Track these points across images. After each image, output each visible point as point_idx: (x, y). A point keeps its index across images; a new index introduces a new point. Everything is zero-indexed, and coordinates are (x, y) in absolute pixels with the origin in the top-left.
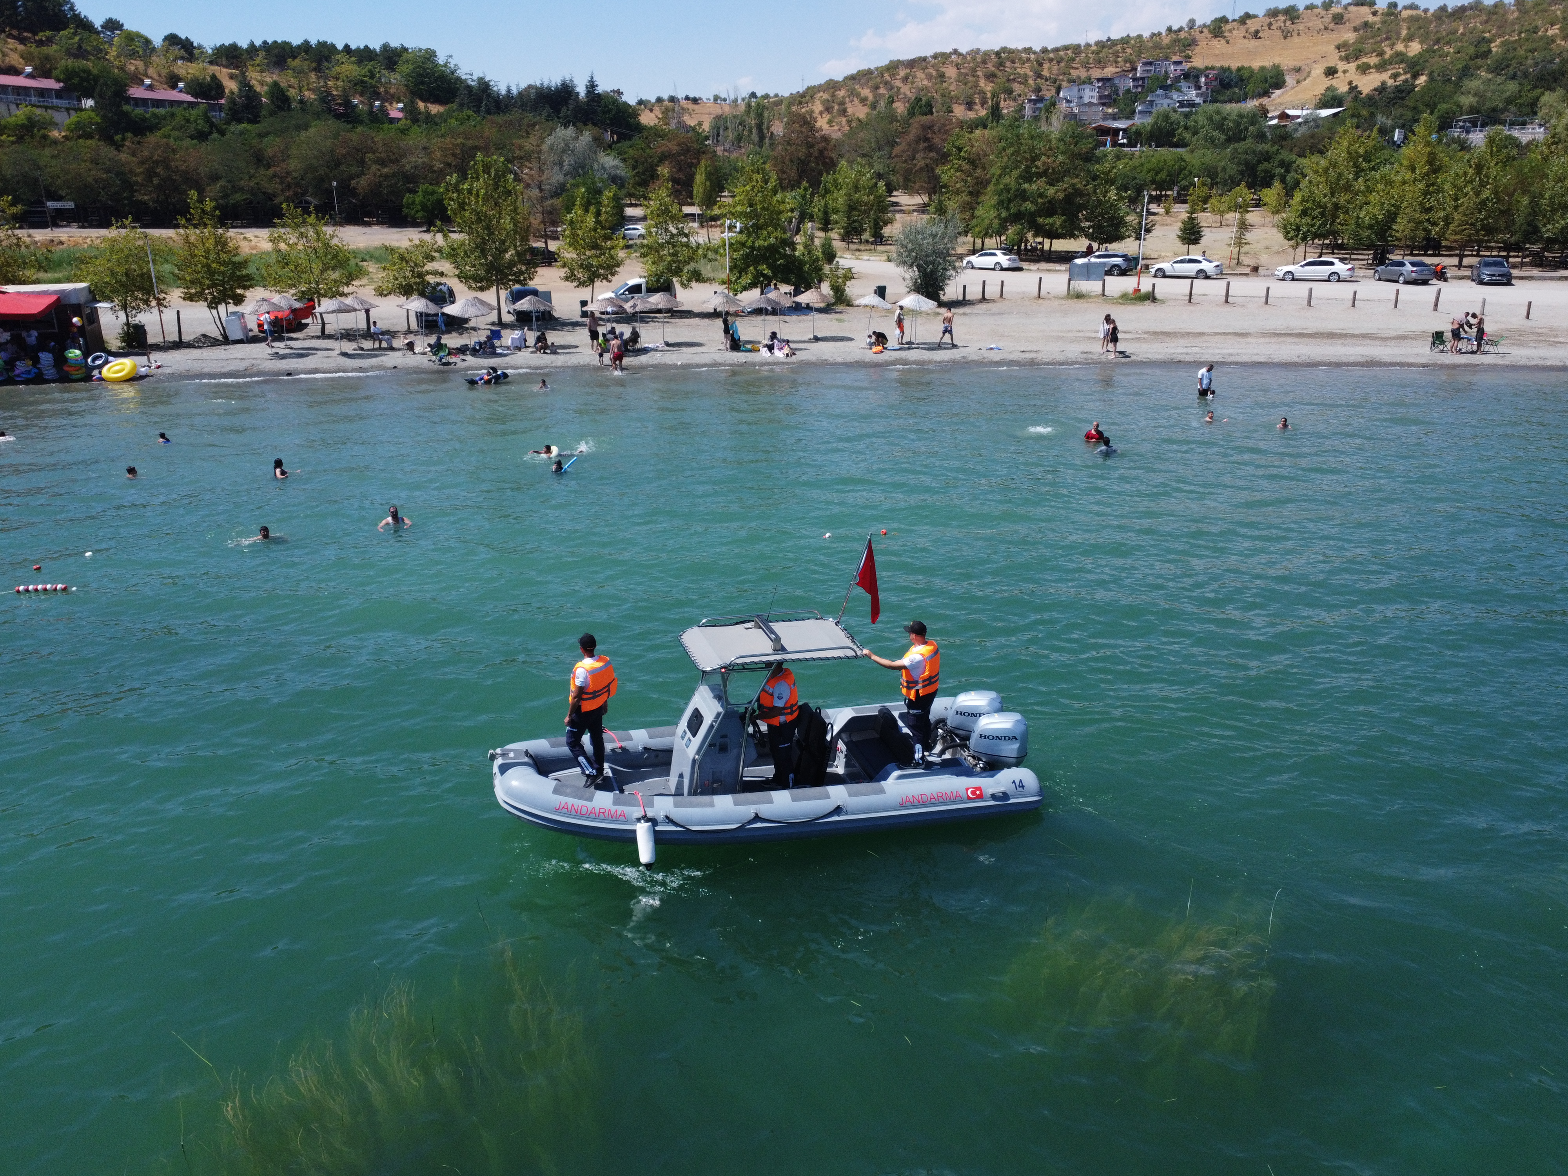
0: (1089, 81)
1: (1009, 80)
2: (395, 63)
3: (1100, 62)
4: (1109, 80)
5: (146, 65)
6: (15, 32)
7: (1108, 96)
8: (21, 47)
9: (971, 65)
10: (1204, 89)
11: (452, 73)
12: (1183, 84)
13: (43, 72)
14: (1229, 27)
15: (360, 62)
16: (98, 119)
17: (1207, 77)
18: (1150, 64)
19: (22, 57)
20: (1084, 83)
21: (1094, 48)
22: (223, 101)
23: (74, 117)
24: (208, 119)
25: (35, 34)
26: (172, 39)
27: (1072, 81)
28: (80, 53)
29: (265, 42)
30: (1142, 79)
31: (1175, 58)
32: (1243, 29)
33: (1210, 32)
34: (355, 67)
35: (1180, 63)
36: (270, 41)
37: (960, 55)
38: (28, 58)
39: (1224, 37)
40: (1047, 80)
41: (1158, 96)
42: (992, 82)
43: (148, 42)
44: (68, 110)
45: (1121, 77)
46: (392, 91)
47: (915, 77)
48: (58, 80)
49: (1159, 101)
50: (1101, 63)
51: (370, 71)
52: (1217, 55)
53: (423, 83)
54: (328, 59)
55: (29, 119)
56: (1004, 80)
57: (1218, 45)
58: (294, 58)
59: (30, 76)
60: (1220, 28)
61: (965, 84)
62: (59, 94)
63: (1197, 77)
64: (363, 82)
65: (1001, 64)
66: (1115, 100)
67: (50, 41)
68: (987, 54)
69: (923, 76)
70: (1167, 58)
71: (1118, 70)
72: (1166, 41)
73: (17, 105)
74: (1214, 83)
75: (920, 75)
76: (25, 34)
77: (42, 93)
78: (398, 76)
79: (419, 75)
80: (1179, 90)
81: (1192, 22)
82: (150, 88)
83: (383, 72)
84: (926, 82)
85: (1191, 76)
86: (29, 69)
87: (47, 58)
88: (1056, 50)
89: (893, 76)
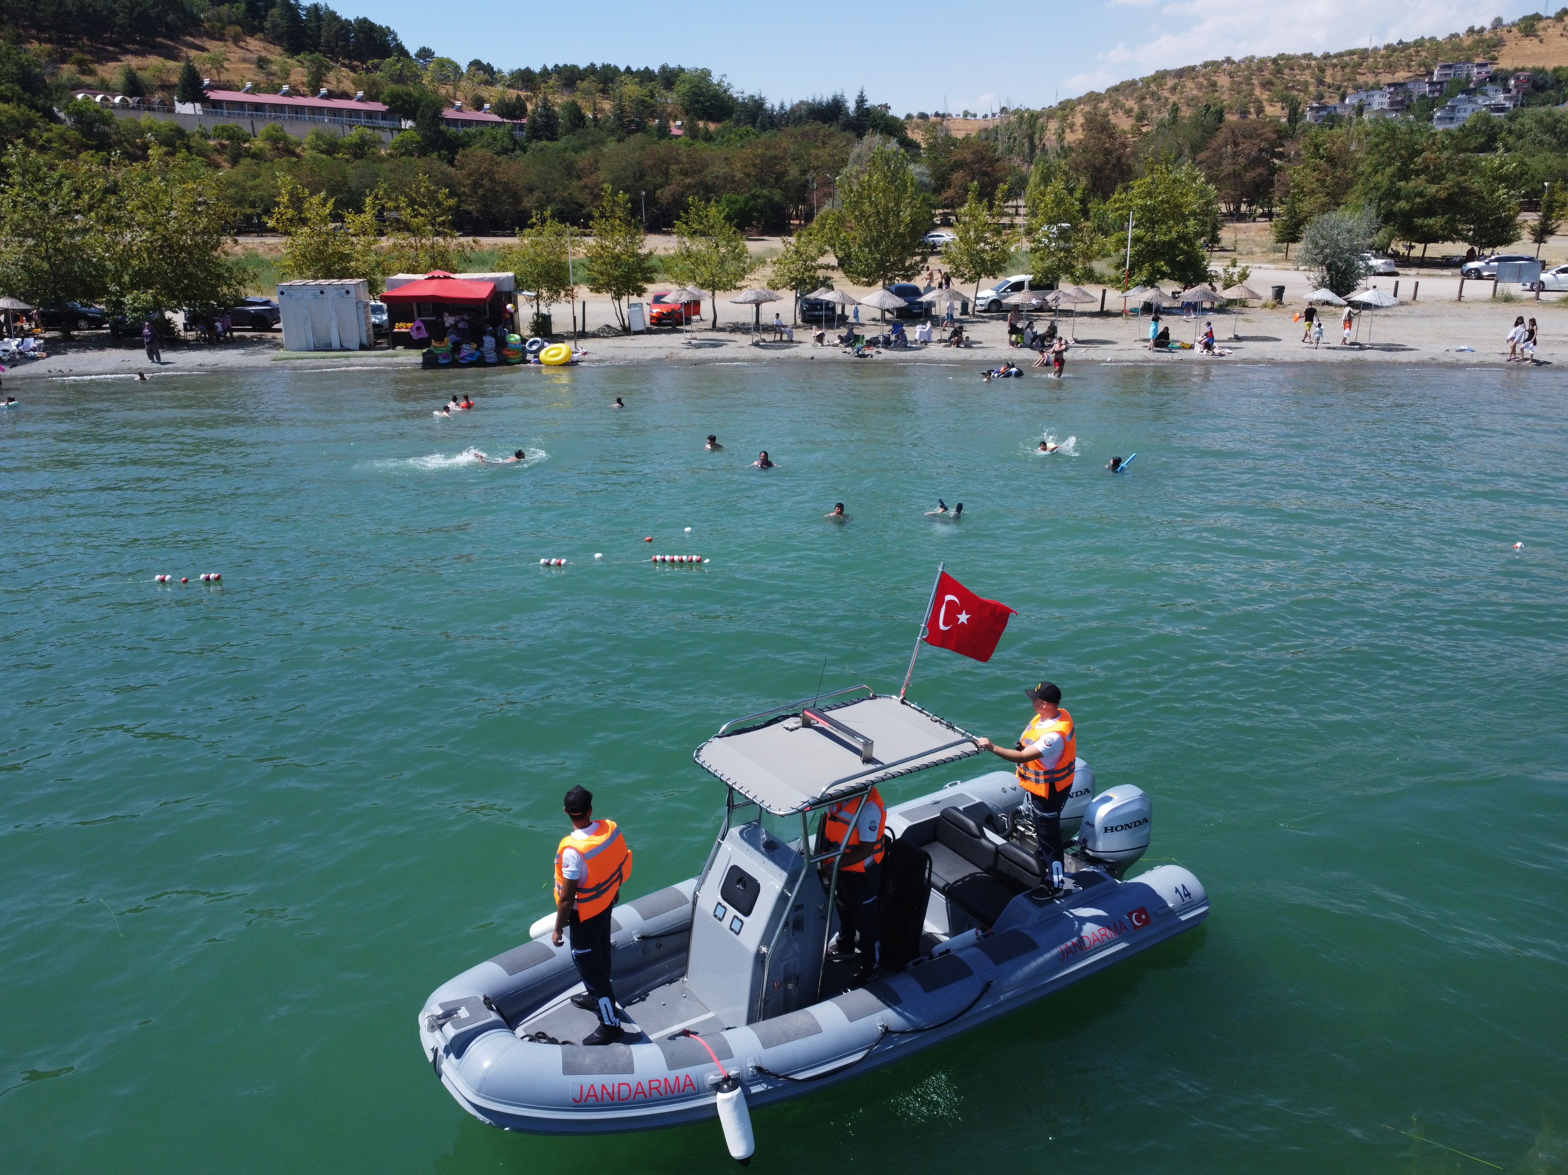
0: (1377, 87)
1: (1287, 88)
2: (673, 84)
3: (1390, 66)
4: (1401, 85)
5: (456, 88)
6: (347, 62)
7: (1401, 102)
8: (352, 74)
9: (1246, 73)
10: (1514, 92)
11: (725, 91)
12: (1489, 87)
13: (371, 97)
14: (1542, 24)
15: (641, 83)
16: (419, 138)
17: (1517, 79)
18: (1450, 67)
19: (354, 83)
20: (1372, 89)
21: (1383, 52)
22: (524, 121)
23: (397, 137)
24: (512, 137)
25: (364, 62)
26: (476, 64)
27: (1357, 88)
28: (399, 78)
29: (556, 66)
30: (1441, 83)
31: (1478, 60)
32: (1560, 26)
33: (1520, 30)
34: (637, 87)
35: (1485, 65)
36: (561, 65)
37: (1233, 62)
38: (358, 84)
39: (1538, 36)
40: (1329, 87)
41: (1460, 100)
42: (1269, 90)
43: (457, 67)
44: (391, 130)
45: (1416, 81)
46: (669, 110)
47: (1184, 86)
48: (385, 103)
49: (1462, 106)
50: (1391, 68)
51: (651, 91)
52: (1528, 56)
53: (697, 102)
54: (612, 80)
55: (362, 138)
56: (1283, 87)
57: (1530, 45)
58: (583, 80)
59: (360, 100)
60: (1533, 26)
61: (1239, 93)
62: (384, 116)
63: (1506, 80)
64: (643, 101)
65: (1279, 71)
66: (1408, 107)
67: (376, 67)
68: (1262, 61)
69: (1193, 86)
70: (1469, 60)
71: (1410, 74)
72: (1468, 42)
73: (351, 126)
74: (1526, 86)
75: (1190, 84)
76: (355, 63)
77: (370, 114)
78: (675, 95)
79: (695, 94)
80: (1484, 94)
81: (1498, 21)
82: (460, 109)
83: (663, 91)
84: (1195, 92)
85: (1499, 79)
86: (360, 94)
87: (375, 83)
88: (1340, 55)
89: (1160, 86)
